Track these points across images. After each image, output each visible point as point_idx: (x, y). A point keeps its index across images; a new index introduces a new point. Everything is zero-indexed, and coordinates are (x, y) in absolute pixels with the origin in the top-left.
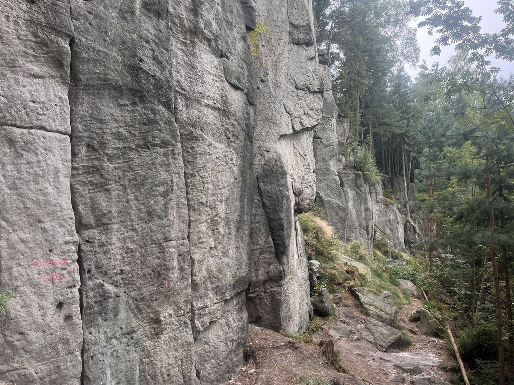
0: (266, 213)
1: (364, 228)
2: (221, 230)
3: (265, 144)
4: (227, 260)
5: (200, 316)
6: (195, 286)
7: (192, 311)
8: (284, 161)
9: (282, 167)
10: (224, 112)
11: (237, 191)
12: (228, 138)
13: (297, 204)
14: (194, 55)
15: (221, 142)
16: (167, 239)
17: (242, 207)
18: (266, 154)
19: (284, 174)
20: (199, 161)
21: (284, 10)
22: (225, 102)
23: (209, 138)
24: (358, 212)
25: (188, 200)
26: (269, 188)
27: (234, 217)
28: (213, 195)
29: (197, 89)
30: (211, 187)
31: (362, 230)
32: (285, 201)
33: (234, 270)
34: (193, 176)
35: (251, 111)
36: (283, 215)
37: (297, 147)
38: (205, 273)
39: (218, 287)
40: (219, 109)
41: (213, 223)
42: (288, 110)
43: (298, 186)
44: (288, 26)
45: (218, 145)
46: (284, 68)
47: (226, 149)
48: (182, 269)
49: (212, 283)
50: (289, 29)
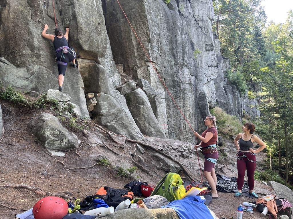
0: (200, 110)
1: (237, 112)
2: (191, 117)
3: (199, 88)
4: (193, 125)
5: (188, 139)
6: (186, 131)
7: (186, 138)
8: (205, 92)
9: (205, 95)
10: (190, 84)
11: (194, 105)
12: (192, 91)
13: (210, 106)
14: (183, 71)
15: (190, 93)
16: (181, 120)
17: (195, 110)
18: (200, 91)
19: (206, 97)
20: (186, 99)
21: (203, 40)
22: (191, 81)
23: (187, 92)
24: (234, 105)
25: (184, 110)
26: (201, 102)
27: (194, 113)
28: (189, 107)
29: (184, 80)
30: (189, 105)
31: (236, 113)
32: (206, 106)
33: (194, 127)
34: (185, 103)
35: (196, 81)
36: (206, 111)
37: (209, 86)
38: (188, 128)
39: (191, 132)
40: (189, 84)
41: (189, 115)
42: (206, 75)
43: (210, 100)
44: (205, 45)
45: (189, 94)
46: (204, 60)
47: (191, 94)
48: (184, 127)
49: (190, 131)
50: (205, 46)
